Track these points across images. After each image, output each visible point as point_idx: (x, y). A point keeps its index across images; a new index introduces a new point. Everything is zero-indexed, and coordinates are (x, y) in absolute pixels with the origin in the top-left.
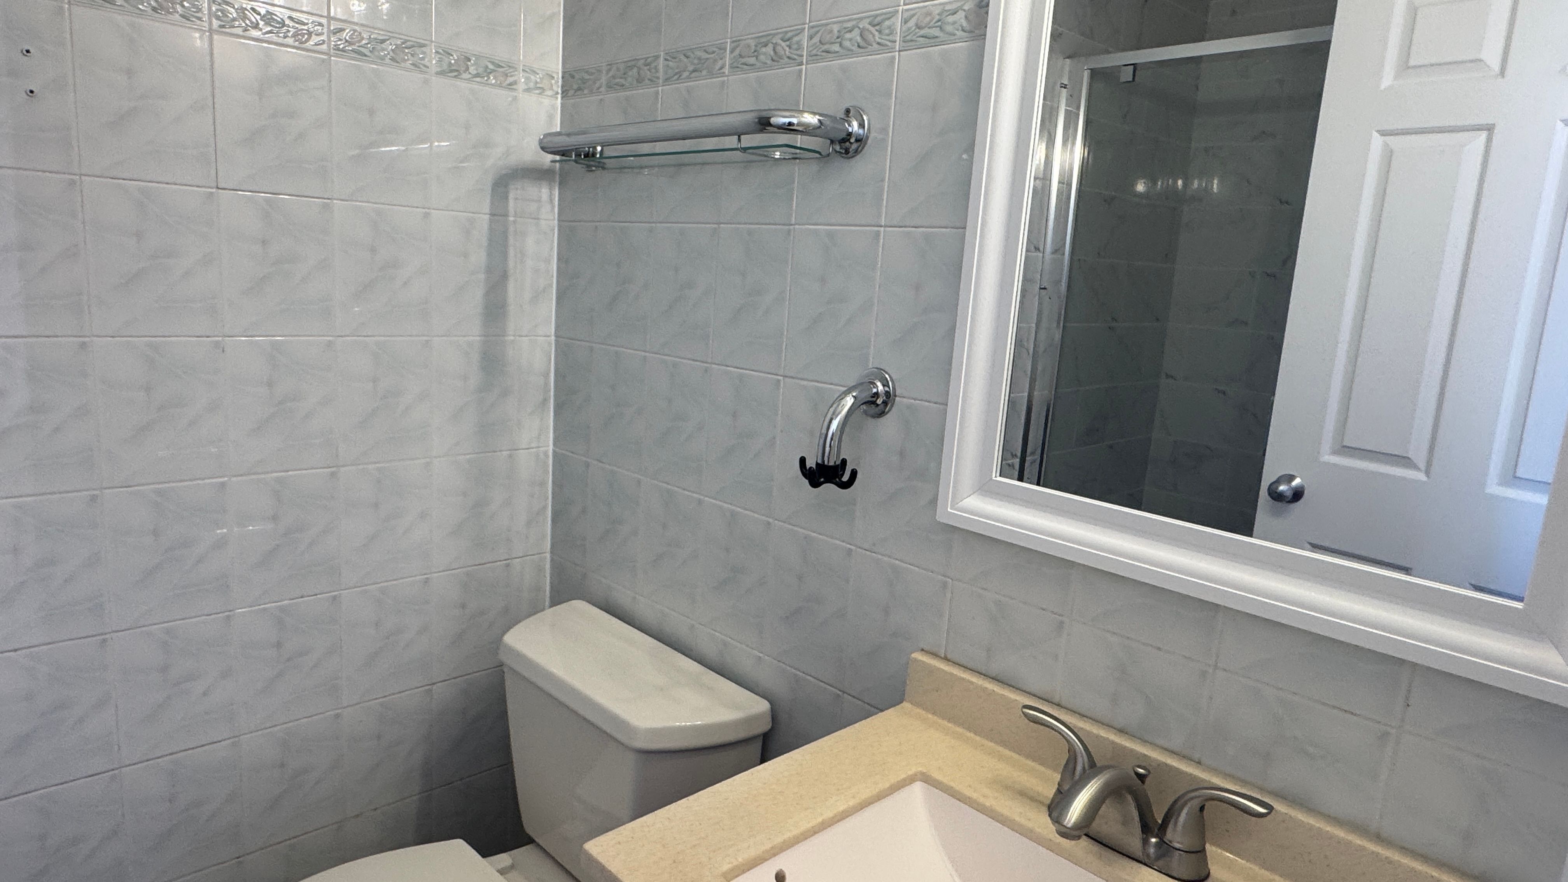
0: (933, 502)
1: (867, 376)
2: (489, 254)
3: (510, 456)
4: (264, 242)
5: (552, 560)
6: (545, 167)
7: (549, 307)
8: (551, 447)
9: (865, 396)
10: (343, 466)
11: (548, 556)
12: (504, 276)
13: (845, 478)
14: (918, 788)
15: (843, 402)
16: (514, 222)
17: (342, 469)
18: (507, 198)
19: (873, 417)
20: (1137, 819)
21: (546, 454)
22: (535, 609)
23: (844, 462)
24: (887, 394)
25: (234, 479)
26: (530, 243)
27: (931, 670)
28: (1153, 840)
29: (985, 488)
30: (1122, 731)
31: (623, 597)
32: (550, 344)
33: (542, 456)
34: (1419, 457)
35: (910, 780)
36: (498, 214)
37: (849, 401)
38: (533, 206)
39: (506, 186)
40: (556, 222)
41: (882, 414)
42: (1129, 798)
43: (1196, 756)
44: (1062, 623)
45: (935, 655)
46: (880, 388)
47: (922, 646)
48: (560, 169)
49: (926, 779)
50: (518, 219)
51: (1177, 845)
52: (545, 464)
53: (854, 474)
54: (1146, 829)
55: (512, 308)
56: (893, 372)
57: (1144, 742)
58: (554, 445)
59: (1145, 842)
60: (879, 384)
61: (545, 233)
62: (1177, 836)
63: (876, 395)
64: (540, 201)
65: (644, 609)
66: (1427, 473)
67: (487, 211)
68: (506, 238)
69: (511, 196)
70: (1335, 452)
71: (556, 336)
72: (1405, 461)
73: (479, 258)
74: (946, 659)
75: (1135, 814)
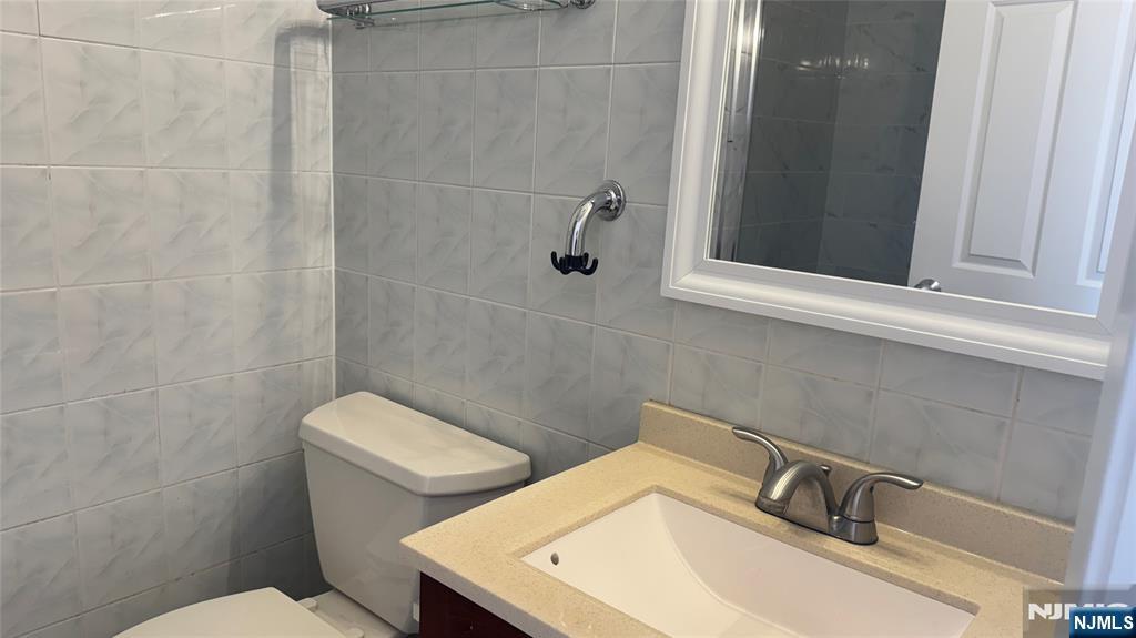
0: (658, 282)
1: (602, 187)
2: (275, 99)
3: (299, 274)
4: (82, 84)
5: (337, 361)
6: (321, 25)
7: (327, 148)
8: (333, 267)
9: (601, 202)
10: (157, 280)
11: (334, 358)
12: (289, 119)
13: (588, 267)
14: (654, 497)
15: (584, 207)
16: (295, 73)
17: (155, 283)
18: (288, 52)
19: (607, 220)
20: (823, 501)
21: (330, 271)
22: (324, 401)
23: (586, 255)
24: (619, 201)
25: (62, 290)
26: (309, 90)
27: (660, 413)
28: (836, 518)
29: (698, 268)
30: (808, 446)
31: (401, 385)
32: (329, 178)
33: (326, 274)
34: (1027, 261)
35: (647, 492)
36: (282, 64)
37: (589, 207)
38: (312, 60)
39: (288, 41)
40: (331, 74)
41: (614, 217)
42: (817, 483)
43: (865, 459)
44: (760, 367)
45: (662, 403)
46: (614, 196)
47: (651, 397)
48: (333, 27)
49: (660, 490)
50: (299, 71)
51: (854, 518)
52: (329, 281)
53: (595, 262)
54: (830, 512)
55: (295, 147)
56: (623, 183)
57: (826, 451)
58: (336, 265)
59: (830, 519)
60: (613, 193)
61: (322, 83)
62: (854, 512)
63: (611, 201)
64: (317, 55)
65: (421, 393)
66: (1034, 272)
67: (273, 62)
68: (289, 87)
69: (292, 50)
70: (963, 260)
71: (334, 172)
72: (1016, 263)
73: (266, 102)
74: (670, 405)
75: (822, 497)
